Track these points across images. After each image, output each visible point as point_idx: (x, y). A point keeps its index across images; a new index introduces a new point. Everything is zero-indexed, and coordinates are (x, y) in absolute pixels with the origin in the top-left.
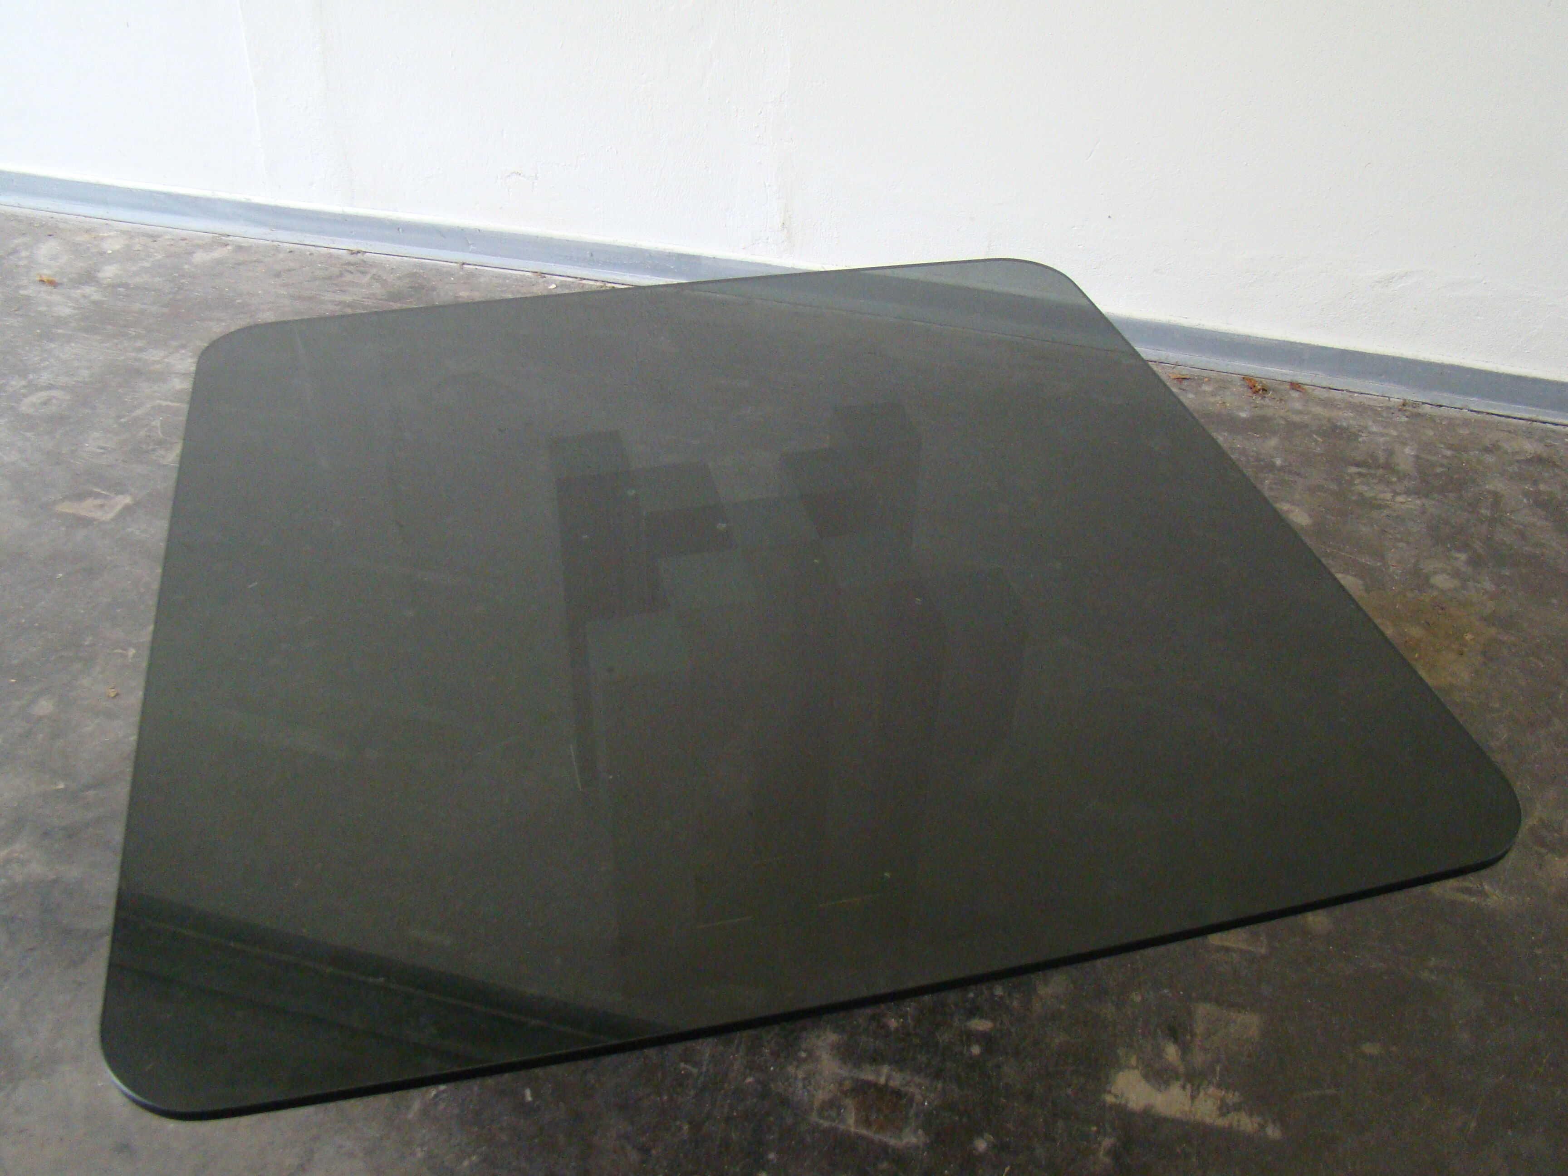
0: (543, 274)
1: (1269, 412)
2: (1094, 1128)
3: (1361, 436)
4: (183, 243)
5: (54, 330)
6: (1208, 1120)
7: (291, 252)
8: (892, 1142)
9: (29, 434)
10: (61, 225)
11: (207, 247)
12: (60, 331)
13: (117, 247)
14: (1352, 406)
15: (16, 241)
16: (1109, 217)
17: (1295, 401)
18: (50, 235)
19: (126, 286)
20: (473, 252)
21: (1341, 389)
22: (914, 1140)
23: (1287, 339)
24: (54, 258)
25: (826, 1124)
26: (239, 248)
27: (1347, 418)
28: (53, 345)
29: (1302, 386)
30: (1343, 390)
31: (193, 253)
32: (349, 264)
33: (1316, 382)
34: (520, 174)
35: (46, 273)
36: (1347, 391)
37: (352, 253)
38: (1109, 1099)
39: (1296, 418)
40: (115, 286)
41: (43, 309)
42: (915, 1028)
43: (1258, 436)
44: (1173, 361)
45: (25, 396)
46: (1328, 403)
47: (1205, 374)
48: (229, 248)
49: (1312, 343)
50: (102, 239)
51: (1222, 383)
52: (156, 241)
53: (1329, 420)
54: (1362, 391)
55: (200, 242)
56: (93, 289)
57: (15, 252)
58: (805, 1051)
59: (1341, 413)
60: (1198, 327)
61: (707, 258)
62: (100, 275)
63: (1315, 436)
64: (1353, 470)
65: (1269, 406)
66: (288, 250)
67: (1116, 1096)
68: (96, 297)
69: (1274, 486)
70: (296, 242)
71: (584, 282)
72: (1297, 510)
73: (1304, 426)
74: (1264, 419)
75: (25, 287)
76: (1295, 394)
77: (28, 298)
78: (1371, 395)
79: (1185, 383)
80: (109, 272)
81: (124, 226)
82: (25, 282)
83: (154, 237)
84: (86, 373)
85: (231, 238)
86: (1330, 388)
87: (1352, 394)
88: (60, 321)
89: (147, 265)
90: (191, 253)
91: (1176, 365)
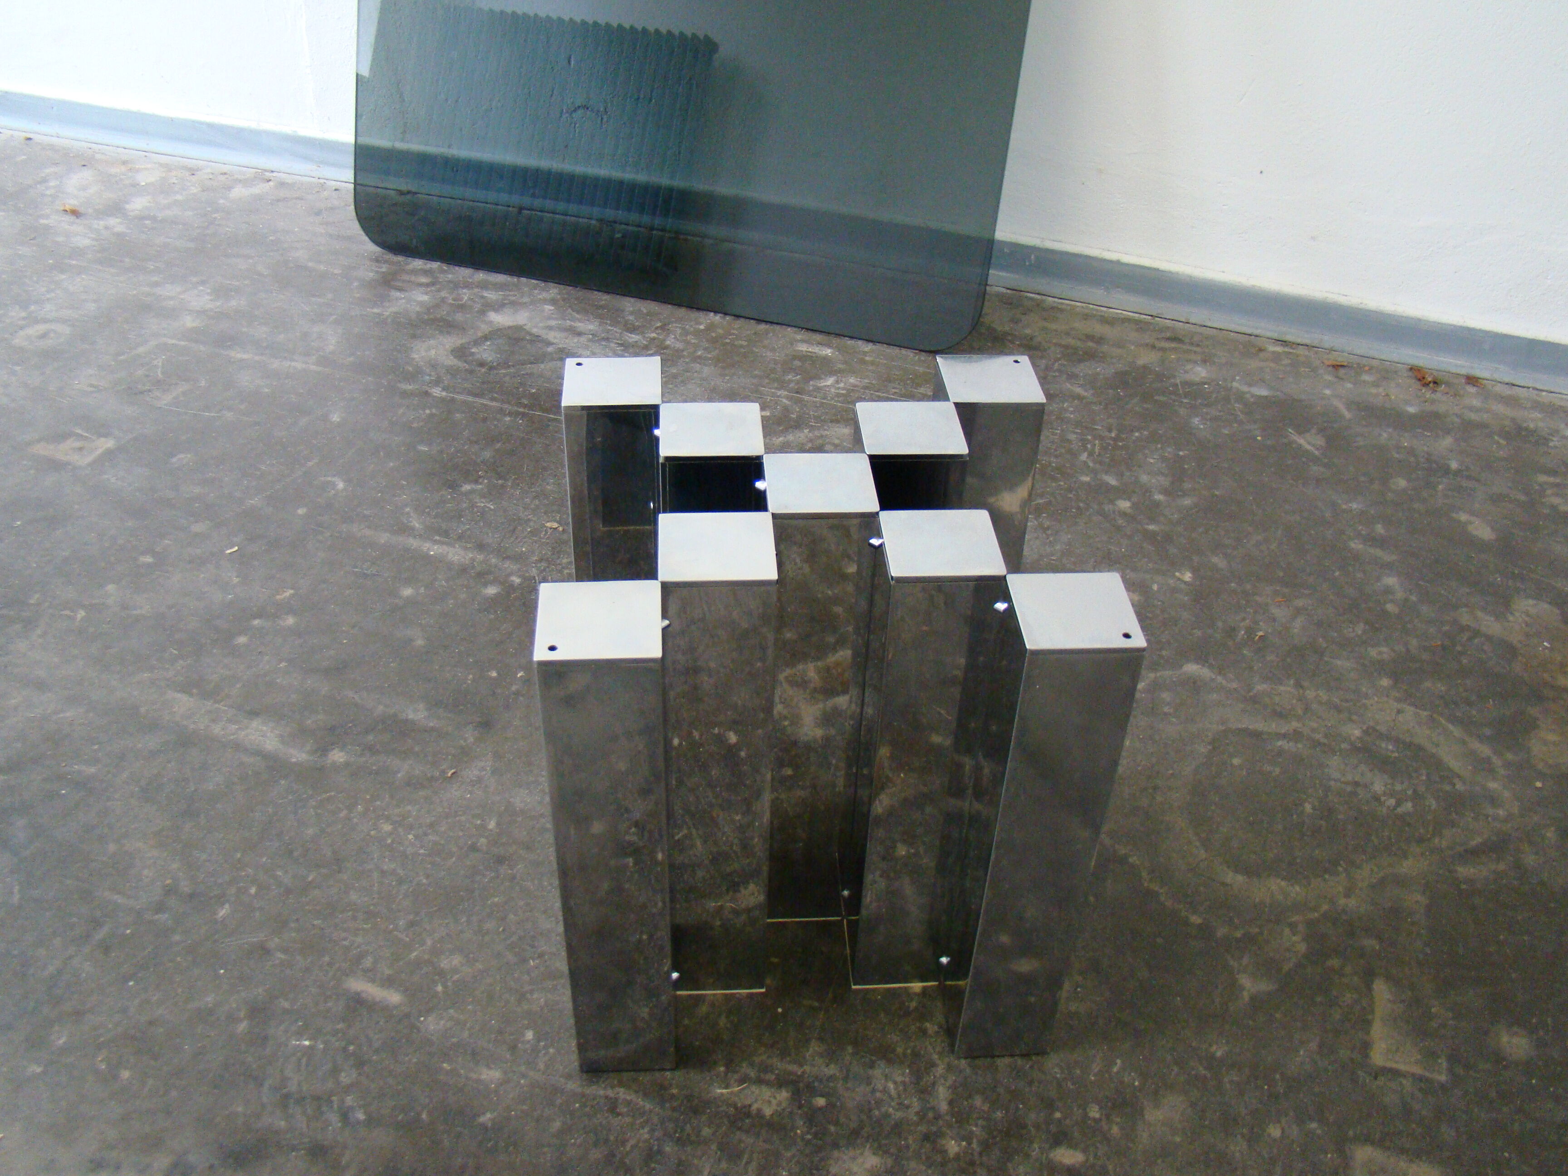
0: (607, 222)
1: (1442, 409)
3: (1553, 441)
4: (223, 178)
5: (67, 261)
7: (336, 190)
9: (17, 368)
10: (98, 156)
11: (247, 182)
12: (74, 262)
13: (151, 179)
14: (1537, 406)
15: (47, 171)
16: (1261, 172)
17: (1472, 398)
18: (84, 166)
19: (154, 219)
20: (533, 195)
21: (1526, 385)
23: (1465, 325)
24: (84, 188)
26: (282, 184)
27: (1534, 420)
28: (63, 277)
29: (1480, 381)
30: (1529, 388)
31: (233, 188)
32: (398, 204)
33: (1497, 376)
34: (588, 108)
35: (71, 203)
36: (1535, 389)
37: (401, 193)
39: (1473, 416)
40: (142, 218)
41: (60, 239)
42: (980, 1154)
43: (1428, 434)
44: (1327, 345)
45: (21, 328)
46: (1511, 401)
47: (1364, 361)
48: (271, 183)
49: (1495, 330)
50: (138, 171)
51: (1386, 372)
52: (193, 175)
53: (1513, 420)
54: (1552, 390)
55: (240, 177)
56: (118, 220)
57: (44, 181)
59: (1526, 413)
60: (1361, 306)
62: (127, 206)
63: (1496, 437)
64: (1542, 478)
65: (1441, 401)
66: (334, 188)
68: (120, 229)
69: (1450, 493)
70: (344, 180)
72: (1477, 522)
73: (1482, 426)
74: (1437, 415)
75: (47, 217)
76: (1471, 389)
77: (47, 228)
78: (1563, 394)
79: (1342, 372)
80: (138, 204)
81: (164, 159)
82: (48, 211)
83: (193, 172)
84: (92, 306)
85: (275, 174)
86: (1514, 385)
87: (1540, 393)
88: (77, 252)
89: (179, 197)
90: (229, 188)
91: (1332, 350)
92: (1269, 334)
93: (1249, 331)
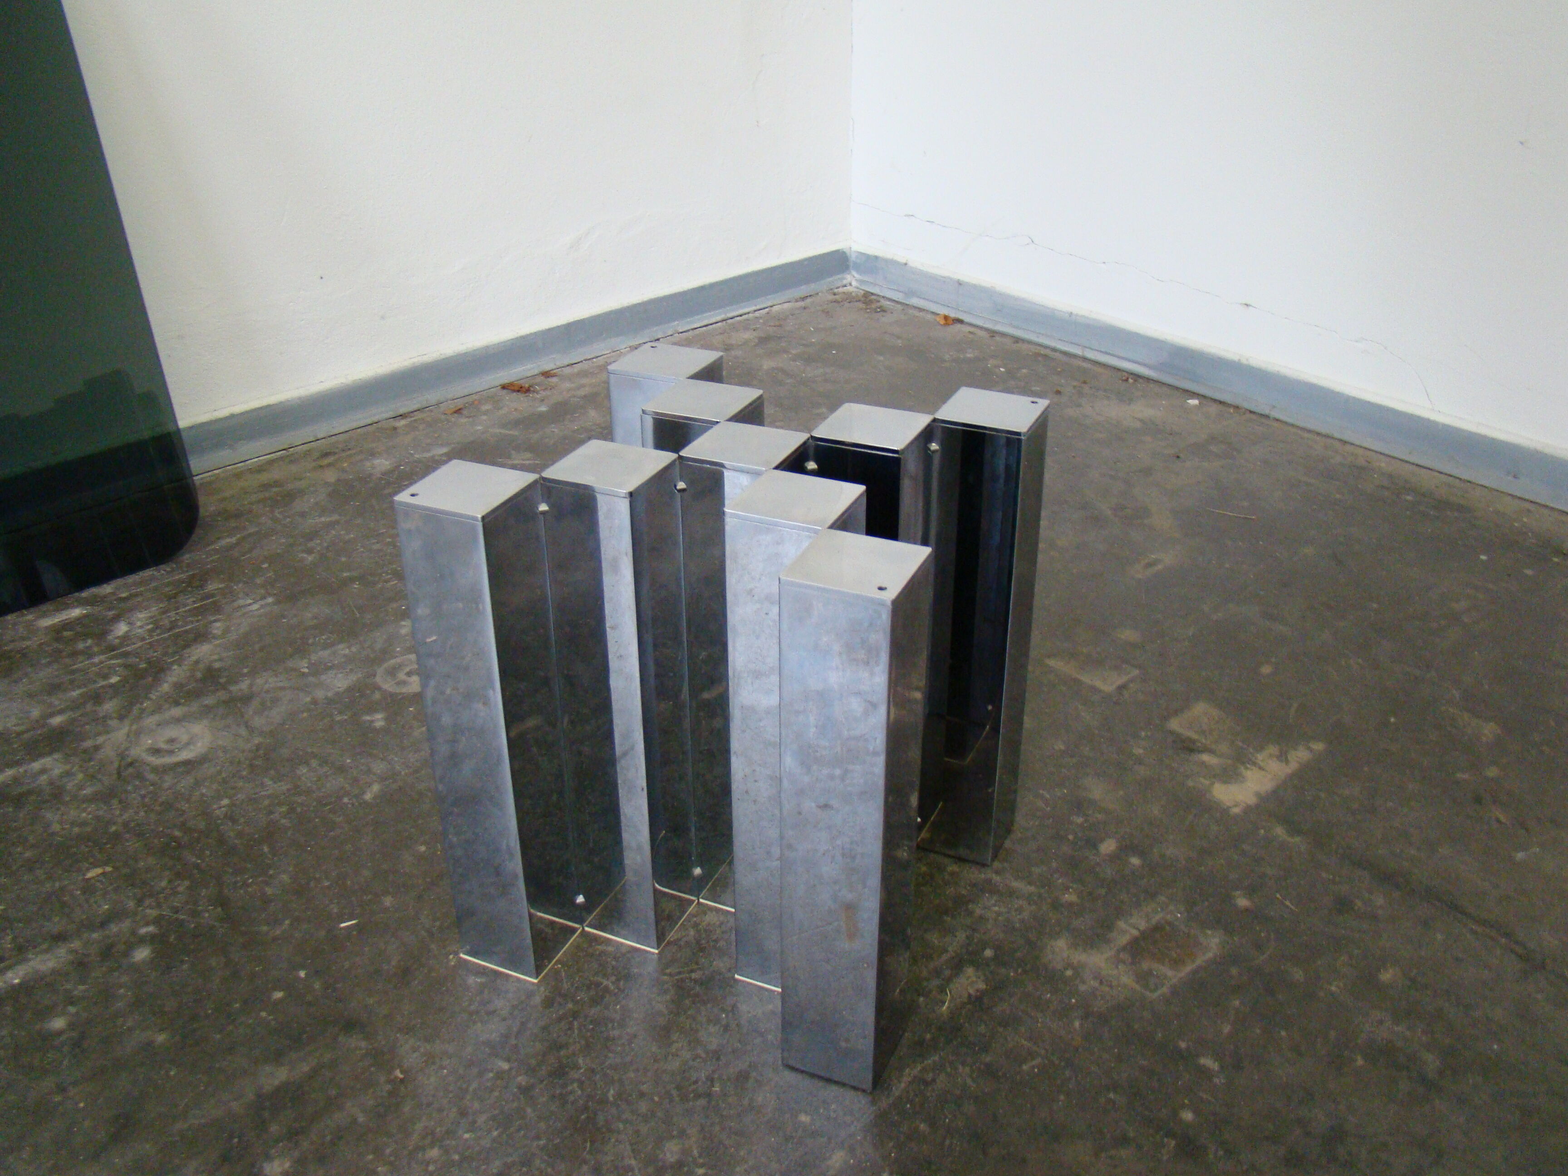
1: (558, 398)
2: (1262, 832)
6: (1288, 771)
8: (1210, 955)
17: (557, 385)
21: (580, 360)
22: (1216, 940)
25: (1164, 991)
29: (551, 372)
30: (582, 361)
33: (559, 364)
36: (586, 360)
38: (1236, 811)
39: (582, 392)
44: (434, 402)
46: (586, 373)
47: (468, 399)
49: (541, 329)
51: (491, 398)
60: (443, 357)
65: (551, 395)
67: (1235, 806)
76: (555, 380)
78: (605, 355)
79: (465, 412)
86: (573, 364)
91: (438, 404)
92: (385, 416)
93: (369, 421)
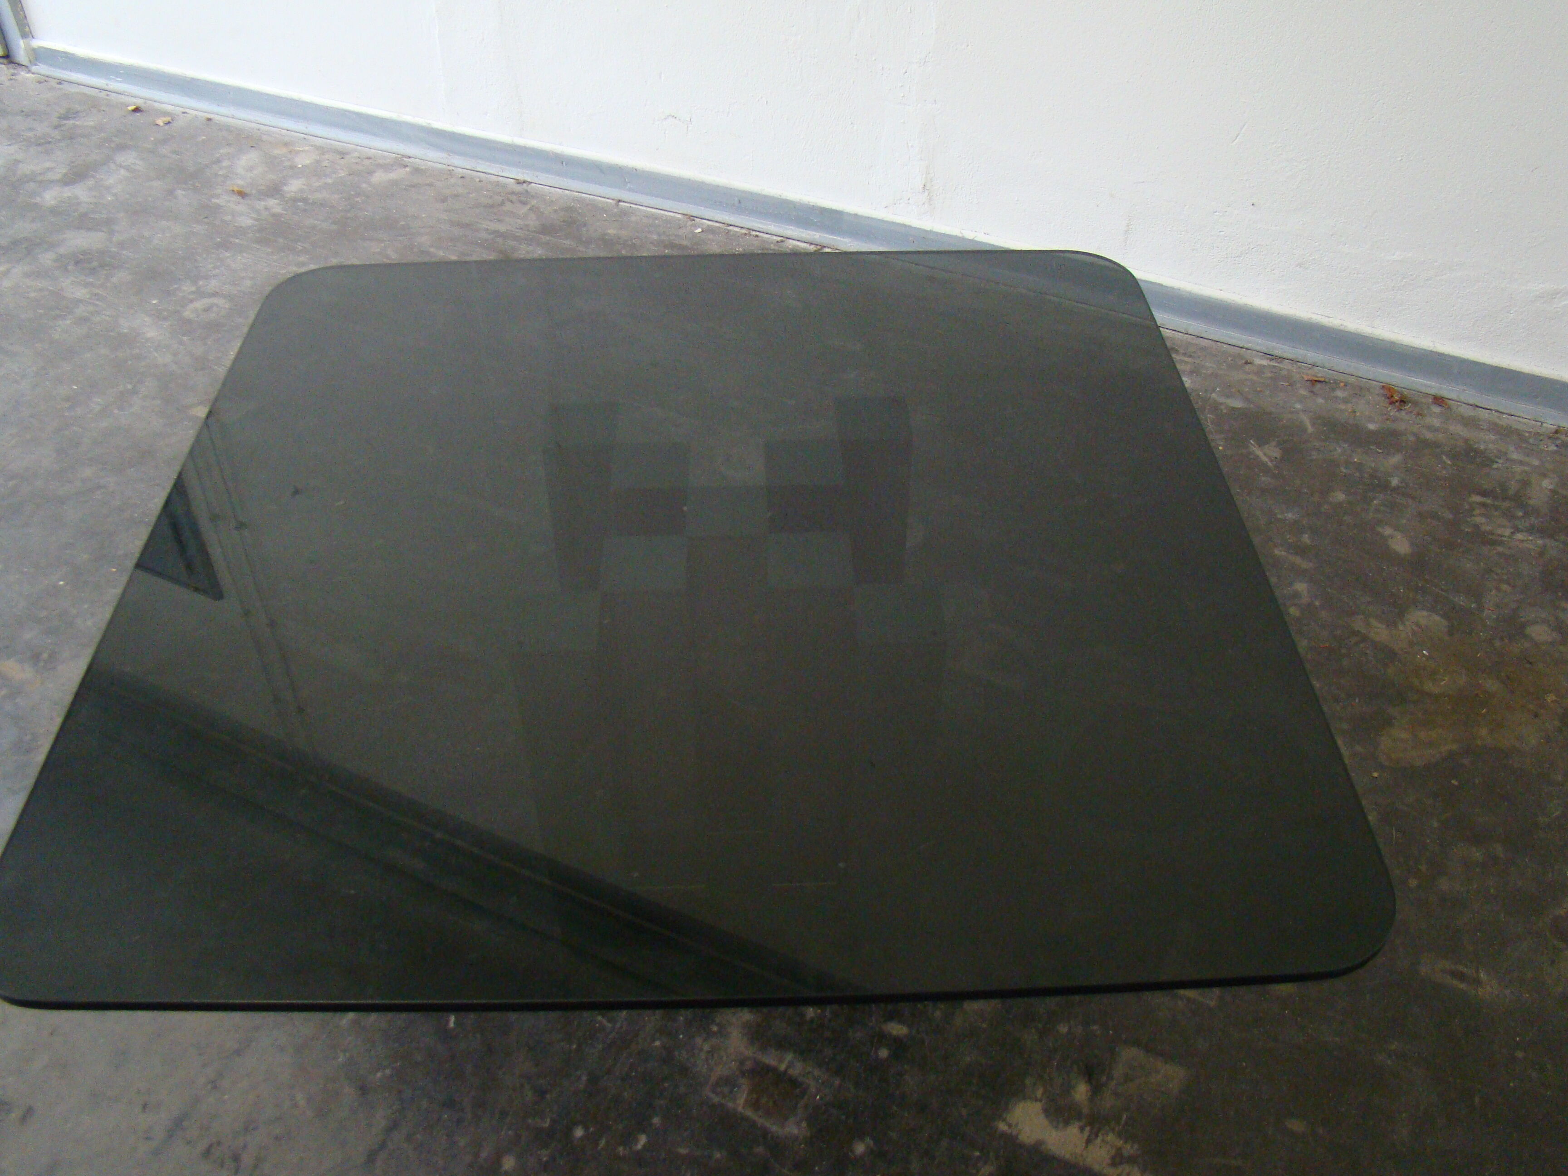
0: (692, 218)
1: (1401, 427)
2: (977, 1154)
3: (1497, 462)
4: (367, 162)
5: (232, 240)
6: (1097, 1168)
7: (462, 177)
8: (774, 1128)
9: (185, 338)
10: (264, 138)
11: (387, 167)
12: (237, 241)
13: (308, 162)
14: (1495, 428)
15: (222, 151)
16: (1253, 204)
17: (1434, 417)
18: (252, 147)
19: (305, 200)
20: (630, 190)
21: (1490, 407)
22: (795, 1131)
23: (1435, 350)
24: (250, 169)
25: (716, 1099)
26: (417, 171)
27: (1487, 441)
28: (227, 254)
29: (1446, 401)
30: (1491, 410)
31: (374, 172)
32: (513, 193)
33: (1462, 398)
34: (676, 118)
35: (239, 183)
36: (1496, 411)
37: (519, 182)
38: (1002, 1127)
39: (1429, 436)
40: (295, 200)
41: (228, 218)
42: (830, 1021)
43: (1380, 451)
45: (192, 301)
46: (1471, 423)
47: (1342, 377)
48: (408, 169)
49: (1462, 356)
50: (298, 152)
51: (1359, 390)
52: (342, 158)
53: (1466, 441)
54: (1512, 413)
55: (381, 161)
56: (277, 201)
57: (219, 161)
58: (718, 1025)
59: (1482, 434)
60: (1342, 328)
61: (849, 214)
62: (285, 188)
63: (1444, 458)
64: (1478, 499)
65: (1405, 421)
66: (460, 176)
67: (1010, 1126)
68: (278, 210)
69: (1382, 508)
70: (468, 167)
71: (731, 228)
72: (1399, 535)
73: (1436, 445)
74: (1395, 434)
75: (218, 196)
76: (1436, 409)
77: (219, 207)
78: (1522, 418)
79: (1318, 386)
80: (294, 186)
81: (319, 142)
82: (219, 191)
83: (343, 154)
84: (248, 283)
85: (411, 160)
86: (1477, 406)
87: (1501, 415)
88: (241, 231)
89: (329, 181)
90: (371, 173)
91: (1313, 366)
92: (1258, 348)
93: (1241, 344)
